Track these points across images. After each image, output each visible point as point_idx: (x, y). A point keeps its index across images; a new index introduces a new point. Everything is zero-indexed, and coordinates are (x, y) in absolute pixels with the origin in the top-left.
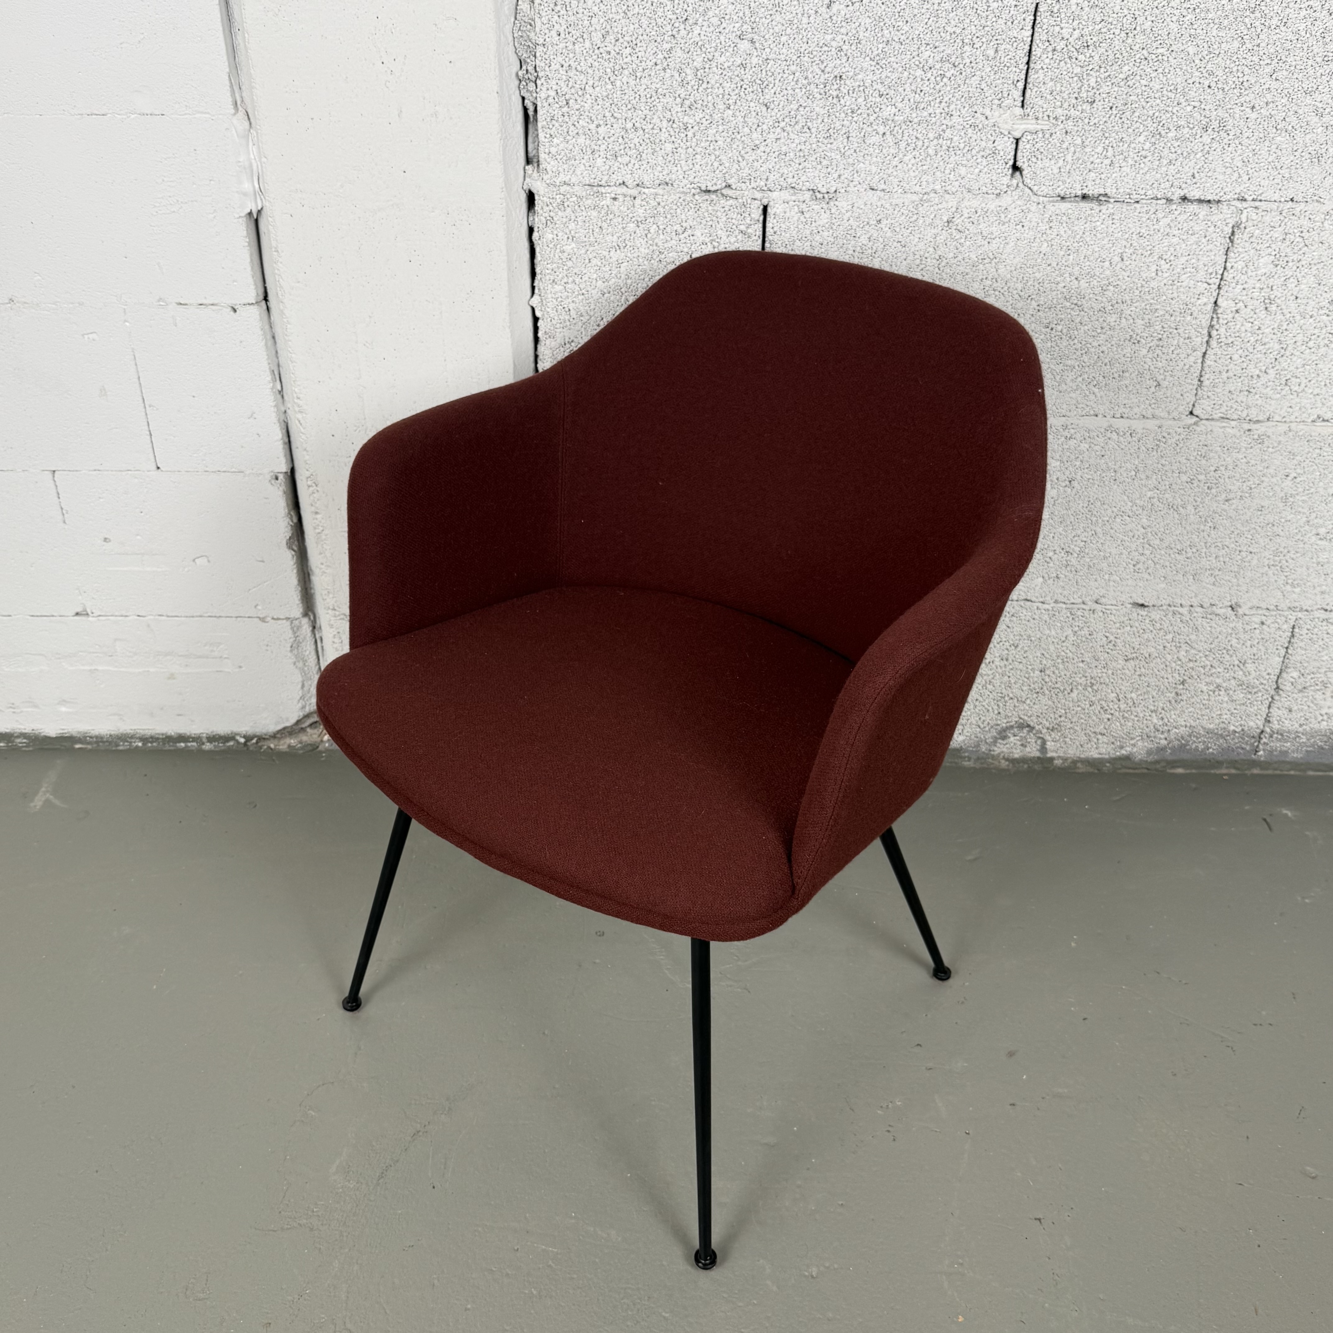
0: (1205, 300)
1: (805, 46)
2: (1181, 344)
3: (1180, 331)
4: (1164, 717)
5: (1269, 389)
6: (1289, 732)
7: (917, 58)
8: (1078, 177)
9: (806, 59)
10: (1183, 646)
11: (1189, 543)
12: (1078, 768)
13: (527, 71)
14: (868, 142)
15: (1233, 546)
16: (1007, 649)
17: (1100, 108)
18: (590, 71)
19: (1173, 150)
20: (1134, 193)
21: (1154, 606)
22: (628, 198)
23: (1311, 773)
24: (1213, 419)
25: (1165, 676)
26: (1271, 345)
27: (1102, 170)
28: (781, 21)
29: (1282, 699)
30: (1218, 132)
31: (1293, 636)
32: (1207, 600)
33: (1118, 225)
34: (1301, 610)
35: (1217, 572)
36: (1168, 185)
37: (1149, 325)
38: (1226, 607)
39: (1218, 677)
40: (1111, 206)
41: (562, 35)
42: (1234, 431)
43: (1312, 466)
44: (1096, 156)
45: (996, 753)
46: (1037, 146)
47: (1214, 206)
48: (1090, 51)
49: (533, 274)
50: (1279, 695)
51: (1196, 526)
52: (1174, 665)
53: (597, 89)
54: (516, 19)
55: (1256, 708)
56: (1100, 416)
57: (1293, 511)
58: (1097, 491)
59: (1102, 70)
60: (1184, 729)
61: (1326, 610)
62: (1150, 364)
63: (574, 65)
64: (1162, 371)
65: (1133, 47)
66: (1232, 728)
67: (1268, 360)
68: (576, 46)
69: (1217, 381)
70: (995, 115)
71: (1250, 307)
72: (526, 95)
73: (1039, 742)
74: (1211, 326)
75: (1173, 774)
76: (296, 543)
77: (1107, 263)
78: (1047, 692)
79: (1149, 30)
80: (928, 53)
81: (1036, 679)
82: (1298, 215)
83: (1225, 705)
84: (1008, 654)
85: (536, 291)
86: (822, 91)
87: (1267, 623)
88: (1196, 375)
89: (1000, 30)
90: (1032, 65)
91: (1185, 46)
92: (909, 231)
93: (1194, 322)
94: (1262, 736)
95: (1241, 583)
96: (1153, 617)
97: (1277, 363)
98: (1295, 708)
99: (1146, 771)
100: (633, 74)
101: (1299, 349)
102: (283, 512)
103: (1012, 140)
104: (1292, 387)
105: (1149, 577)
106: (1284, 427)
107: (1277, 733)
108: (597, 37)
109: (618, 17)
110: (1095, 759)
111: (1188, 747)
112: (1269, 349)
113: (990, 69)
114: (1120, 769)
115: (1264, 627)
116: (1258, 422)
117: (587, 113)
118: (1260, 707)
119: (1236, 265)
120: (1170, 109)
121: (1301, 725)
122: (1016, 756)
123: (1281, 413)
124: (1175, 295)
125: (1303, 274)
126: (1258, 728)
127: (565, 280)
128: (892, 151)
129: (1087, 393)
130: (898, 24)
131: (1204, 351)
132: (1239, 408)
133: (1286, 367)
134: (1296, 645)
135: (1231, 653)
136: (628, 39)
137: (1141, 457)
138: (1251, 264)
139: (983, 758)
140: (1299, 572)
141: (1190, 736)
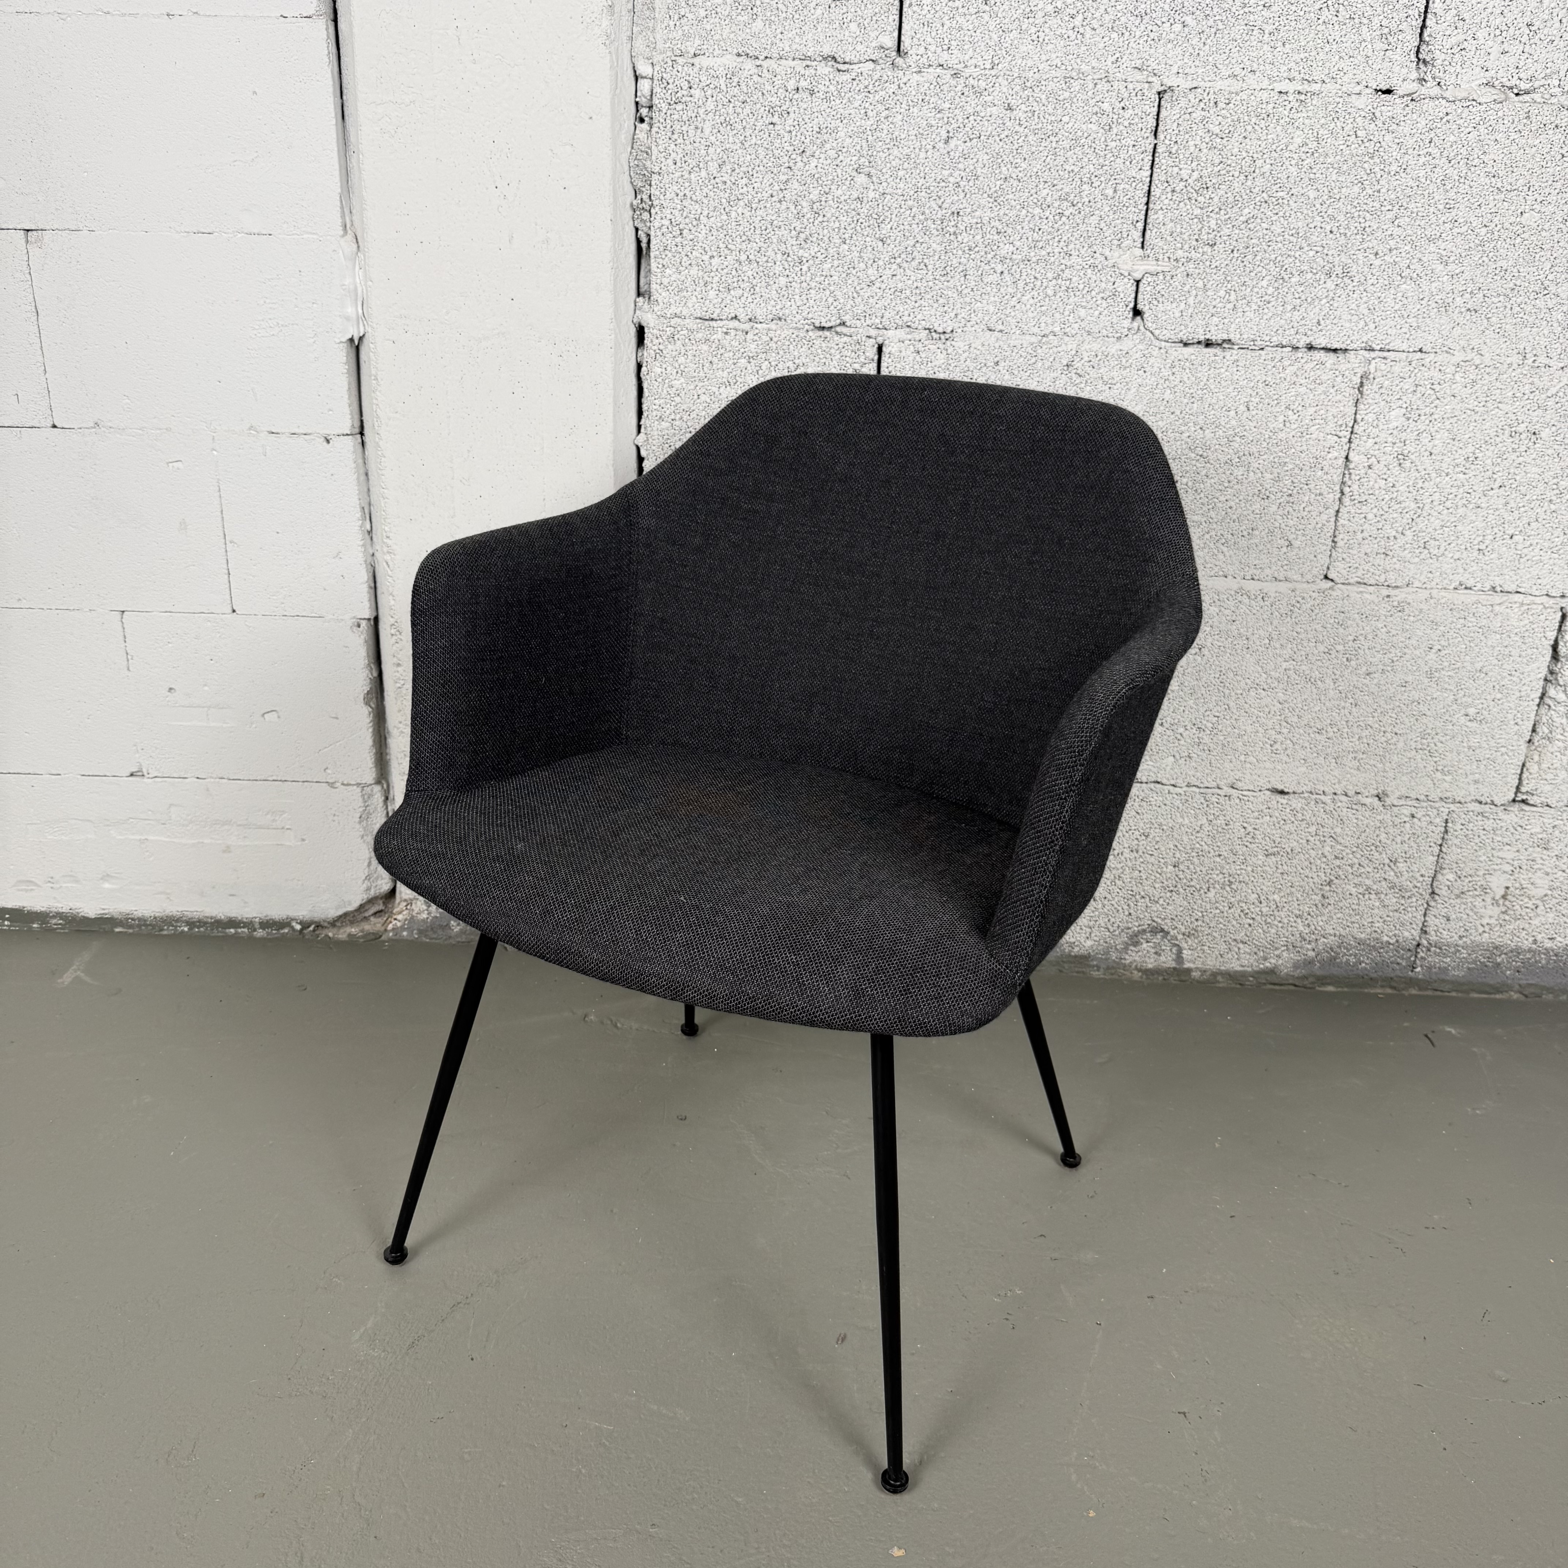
0: (1336, 454)
1: (922, 181)
2: (1312, 500)
3: (1312, 486)
4: (1311, 923)
5: (1407, 552)
6: (1448, 946)
7: (1035, 196)
8: (1200, 322)
9: (923, 194)
10: (1328, 840)
11: (1329, 721)
12: (1219, 982)
13: (642, 199)
14: (985, 281)
15: (1377, 726)
16: (1137, 839)
17: (1221, 251)
18: (705, 201)
19: (1297, 296)
20: (1259, 339)
21: (1294, 793)
22: (740, 333)
23: (1475, 995)
24: (1349, 584)
25: (1310, 875)
26: (1407, 504)
27: (1225, 315)
28: (899, 155)
29: (1439, 906)
30: (1342, 278)
31: (1446, 832)
32: (1351, 788)
33: (1243, 372)
34: (1454, 801)
35: (1361, 756)
36: (1293, 331)
37: (1277, 480)
38: (1372, 796)
39: (1367, 878)
40: (1235, 352)
41: (679, 164)
42: (1373, 597)
43: (1456, 637)
44: (1218, 300)
45: (1128, 962)
46: (1158, 288)
47: (1341, 356)
48: (1210, 193)
49: (640, 413)
50: (1435, 901)
51: (1338, 702)
52: (1319, 862)
53: (712, 219)
54: (632, 148)
55: (1410, 915)
56: (1230, 577)
57: (1439, 688)
58: (1228, 661)
59: (1222, 212)
60: (1332, 938)
61: (1481, 803)
62: (1281, 521)
63: (689, 194)
64: (1293, 530)
65: (1253, 190)
66: (1385, 939)
67: (1405, 521)
68: (692, 175)
69: (1351, 542)
70: (1115, 255)
71: (1383, 463)
72: (640, 226)
73: (1174, 950)
74: (1343, 483)
75: (1322, 991)
76: (374, 699)
77: (1232, 413)
78: (1181, 890)
79: (1268, 174)
80: (1045, 192)
81: (1169, 875)
82: (1428, 366)
83: (1376, 911)
84: (1138, 845)
85: (642, 430)
86: (939, 227)
87: (1418, 816)
88: (1330, 534)
89: (1118, 169)
90: (1151, 206)
91: (1306, 190)
92: (1027, 374)
93: (1325, 477)
94: (1419, 950)
95: (1387, 769)
96: (1294, 806)
97: (1414, 524)
98: (1453, 917)
99: (1292, 988)
100: (749, 205)
101: (1436, 509)
102: (363, 663)
103: (1132, 281)
104: (1431, 550)
105: (1288, 760)
106: (1424, 594)
107: (1435, 947)
108: (713, 167)
109: (735, 148)
110: (1236, 971)
111: (1338, 961)
112: (1405, 508)
113: (1109, 208)
114: (1265, 984)
115: (1415, 820)
116: (1397, 587)
117: (700, 244)
118: (1415, 914)
119: (1366, 418)
120: (1293, 253)
122: (1150, 966)
123: (1421, 578)
124: (1305, 448)
125: (1436, 428)
126: (1414, 939)
127: (673, 417)
128: (1010, 290)
129: (1216, 552)
130: (1016, 161)
131: (1337, 508)
132: (1376, 572)
133: (1424, 528)
134: (1450, 842)
135: (1380, 849)
136: (744, 169)
137: (1275, 622)
138: (1382, 416)
139: (1113, 968)
140: (1449, 758)
141: (1339, 947)
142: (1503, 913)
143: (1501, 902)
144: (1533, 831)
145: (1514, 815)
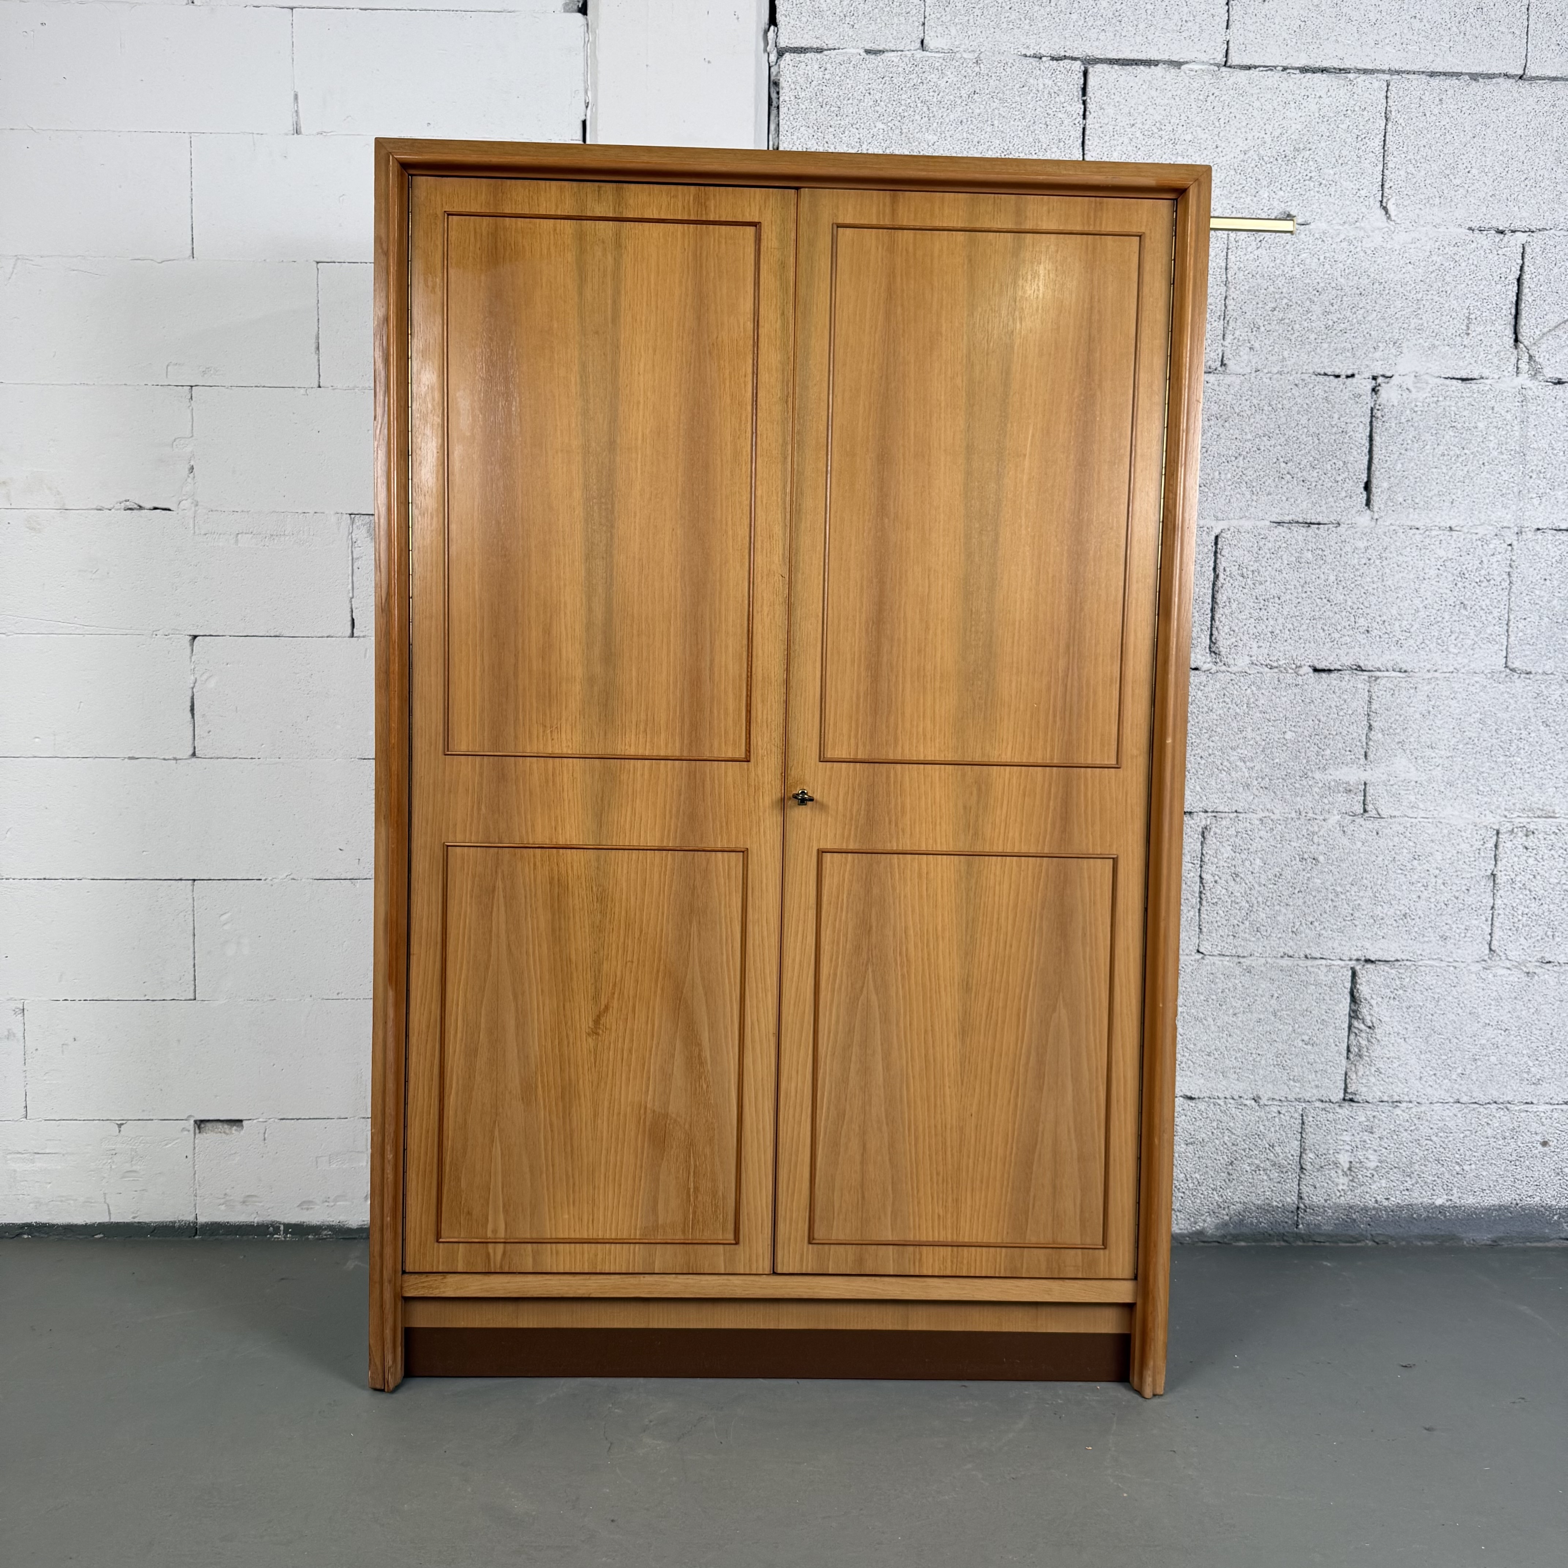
0: (1195, 875)
4: (1223, 1194)
6: (1318, 1207)
10: (1226, 1132)
15: (1246, 1049)
21: (1198, 1099)
23: (1343, 1244)
24: (1214, 957)
25: (1218, 1158)
29: (1307, 1178)
31: (1303, 1123)
32: (1236, 1094)
34: (1305, 1101)
35: (1238, 1071)
38: (1250, 1099)
39: (1256, 1159)
42: (1229, 964)
43: (1287, 989)
50: (1304, 1174)
51: (1218, 1034)
52: (1222, 1148)
55: (1289, 1185)
57: (1282, 1022)
60: (1239, 1205)
61: (1322, 1101)
66: (1275, 1204)
67: (1243, 915)
69: (1211, 928)
71: (1223, 879)
74: (1202, 893)
75: (1238, 1246)
82: (1242, 820)
83: (1265, 1183)
87: (1283, 1112)
88: (1198, 925)
93: (1190, 890)
94: (1299, 1212)
95: (1257, 1080)
96: (1199, 1108)
97: (1249, 917)
98: (1318, 1185)
99: (1216, 1244)
101: (1261, 907)
104: (1263, 934)
105: (1191, 1076)
106: (1263, 960)
107: (1310, 1208)
111: (1245, 1222)
112: (1241, 906)
114: (1197, 1242)
115: (1282, 1116)
116: (1244, 957)
118: (1292, 1185)
119: (1210, 853)
121: (1326, 1201)
123: (1259, 951)
125: (1253, 857)
126: (1294, 1204)
131: (1200, 909)
132: (1229, 947)
134: (1307, 1130)
135: (1262, 1137)
138: (1218, 851)
140: (1296, 1070)
141: (1244, 1211)
142: (1352, 1181)
143: (1348, 1173)
144: (1360, 1120)
145: (1346, 1110)
